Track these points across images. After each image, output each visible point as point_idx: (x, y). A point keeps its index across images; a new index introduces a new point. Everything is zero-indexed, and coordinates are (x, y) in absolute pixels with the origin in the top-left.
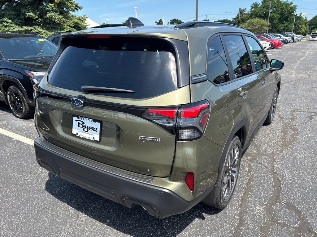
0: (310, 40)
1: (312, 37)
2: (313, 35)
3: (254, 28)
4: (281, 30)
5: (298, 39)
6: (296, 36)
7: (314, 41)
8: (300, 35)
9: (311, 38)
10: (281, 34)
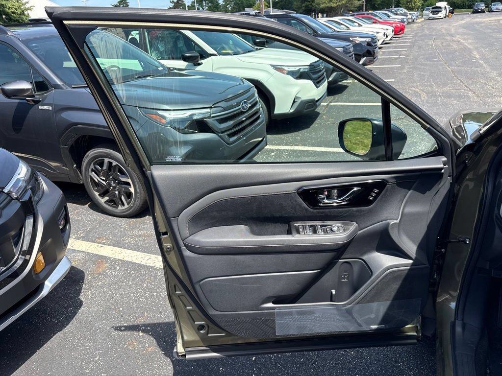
0: (429, 19)
1: (433, 14)
2: (433, 10)
3: (340, 4)
4: (378, 5)
5: (413, 18)
6: (410, 14)
7: (436, 20)
8: (413, 11)
9: (431, 15)
10: (388, 10)
